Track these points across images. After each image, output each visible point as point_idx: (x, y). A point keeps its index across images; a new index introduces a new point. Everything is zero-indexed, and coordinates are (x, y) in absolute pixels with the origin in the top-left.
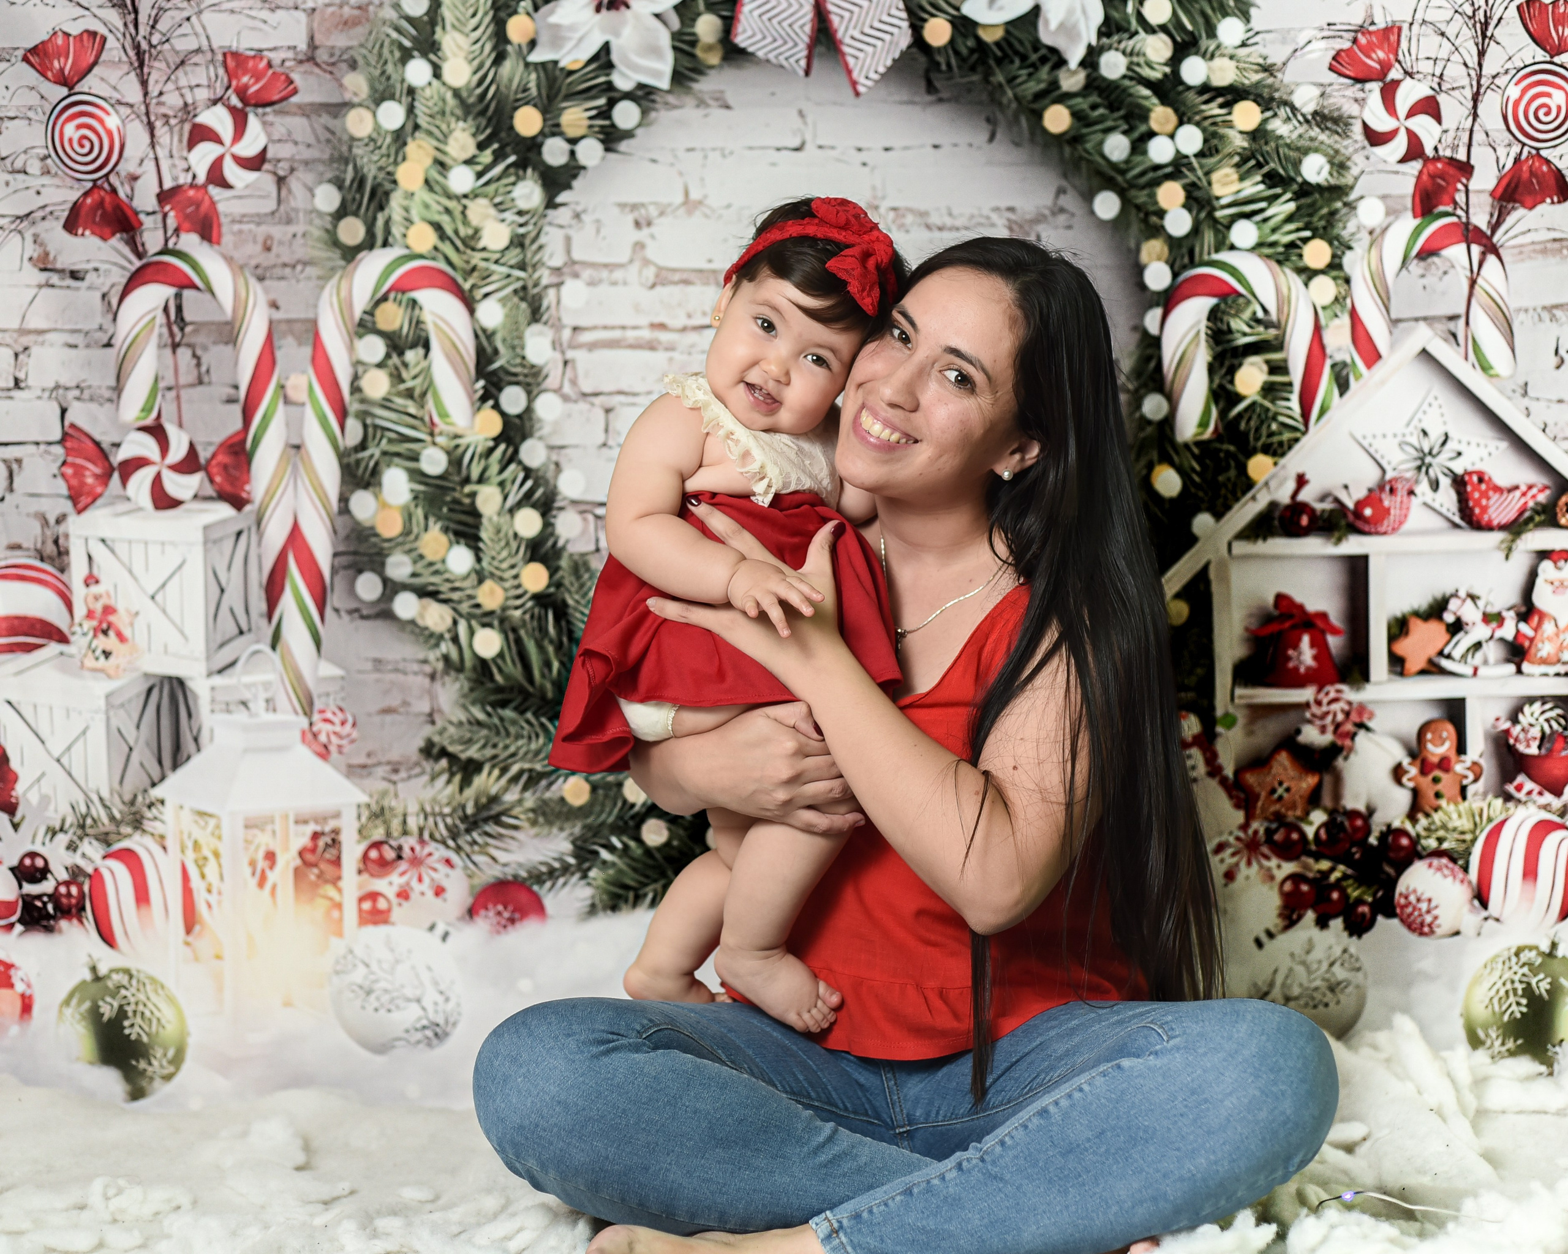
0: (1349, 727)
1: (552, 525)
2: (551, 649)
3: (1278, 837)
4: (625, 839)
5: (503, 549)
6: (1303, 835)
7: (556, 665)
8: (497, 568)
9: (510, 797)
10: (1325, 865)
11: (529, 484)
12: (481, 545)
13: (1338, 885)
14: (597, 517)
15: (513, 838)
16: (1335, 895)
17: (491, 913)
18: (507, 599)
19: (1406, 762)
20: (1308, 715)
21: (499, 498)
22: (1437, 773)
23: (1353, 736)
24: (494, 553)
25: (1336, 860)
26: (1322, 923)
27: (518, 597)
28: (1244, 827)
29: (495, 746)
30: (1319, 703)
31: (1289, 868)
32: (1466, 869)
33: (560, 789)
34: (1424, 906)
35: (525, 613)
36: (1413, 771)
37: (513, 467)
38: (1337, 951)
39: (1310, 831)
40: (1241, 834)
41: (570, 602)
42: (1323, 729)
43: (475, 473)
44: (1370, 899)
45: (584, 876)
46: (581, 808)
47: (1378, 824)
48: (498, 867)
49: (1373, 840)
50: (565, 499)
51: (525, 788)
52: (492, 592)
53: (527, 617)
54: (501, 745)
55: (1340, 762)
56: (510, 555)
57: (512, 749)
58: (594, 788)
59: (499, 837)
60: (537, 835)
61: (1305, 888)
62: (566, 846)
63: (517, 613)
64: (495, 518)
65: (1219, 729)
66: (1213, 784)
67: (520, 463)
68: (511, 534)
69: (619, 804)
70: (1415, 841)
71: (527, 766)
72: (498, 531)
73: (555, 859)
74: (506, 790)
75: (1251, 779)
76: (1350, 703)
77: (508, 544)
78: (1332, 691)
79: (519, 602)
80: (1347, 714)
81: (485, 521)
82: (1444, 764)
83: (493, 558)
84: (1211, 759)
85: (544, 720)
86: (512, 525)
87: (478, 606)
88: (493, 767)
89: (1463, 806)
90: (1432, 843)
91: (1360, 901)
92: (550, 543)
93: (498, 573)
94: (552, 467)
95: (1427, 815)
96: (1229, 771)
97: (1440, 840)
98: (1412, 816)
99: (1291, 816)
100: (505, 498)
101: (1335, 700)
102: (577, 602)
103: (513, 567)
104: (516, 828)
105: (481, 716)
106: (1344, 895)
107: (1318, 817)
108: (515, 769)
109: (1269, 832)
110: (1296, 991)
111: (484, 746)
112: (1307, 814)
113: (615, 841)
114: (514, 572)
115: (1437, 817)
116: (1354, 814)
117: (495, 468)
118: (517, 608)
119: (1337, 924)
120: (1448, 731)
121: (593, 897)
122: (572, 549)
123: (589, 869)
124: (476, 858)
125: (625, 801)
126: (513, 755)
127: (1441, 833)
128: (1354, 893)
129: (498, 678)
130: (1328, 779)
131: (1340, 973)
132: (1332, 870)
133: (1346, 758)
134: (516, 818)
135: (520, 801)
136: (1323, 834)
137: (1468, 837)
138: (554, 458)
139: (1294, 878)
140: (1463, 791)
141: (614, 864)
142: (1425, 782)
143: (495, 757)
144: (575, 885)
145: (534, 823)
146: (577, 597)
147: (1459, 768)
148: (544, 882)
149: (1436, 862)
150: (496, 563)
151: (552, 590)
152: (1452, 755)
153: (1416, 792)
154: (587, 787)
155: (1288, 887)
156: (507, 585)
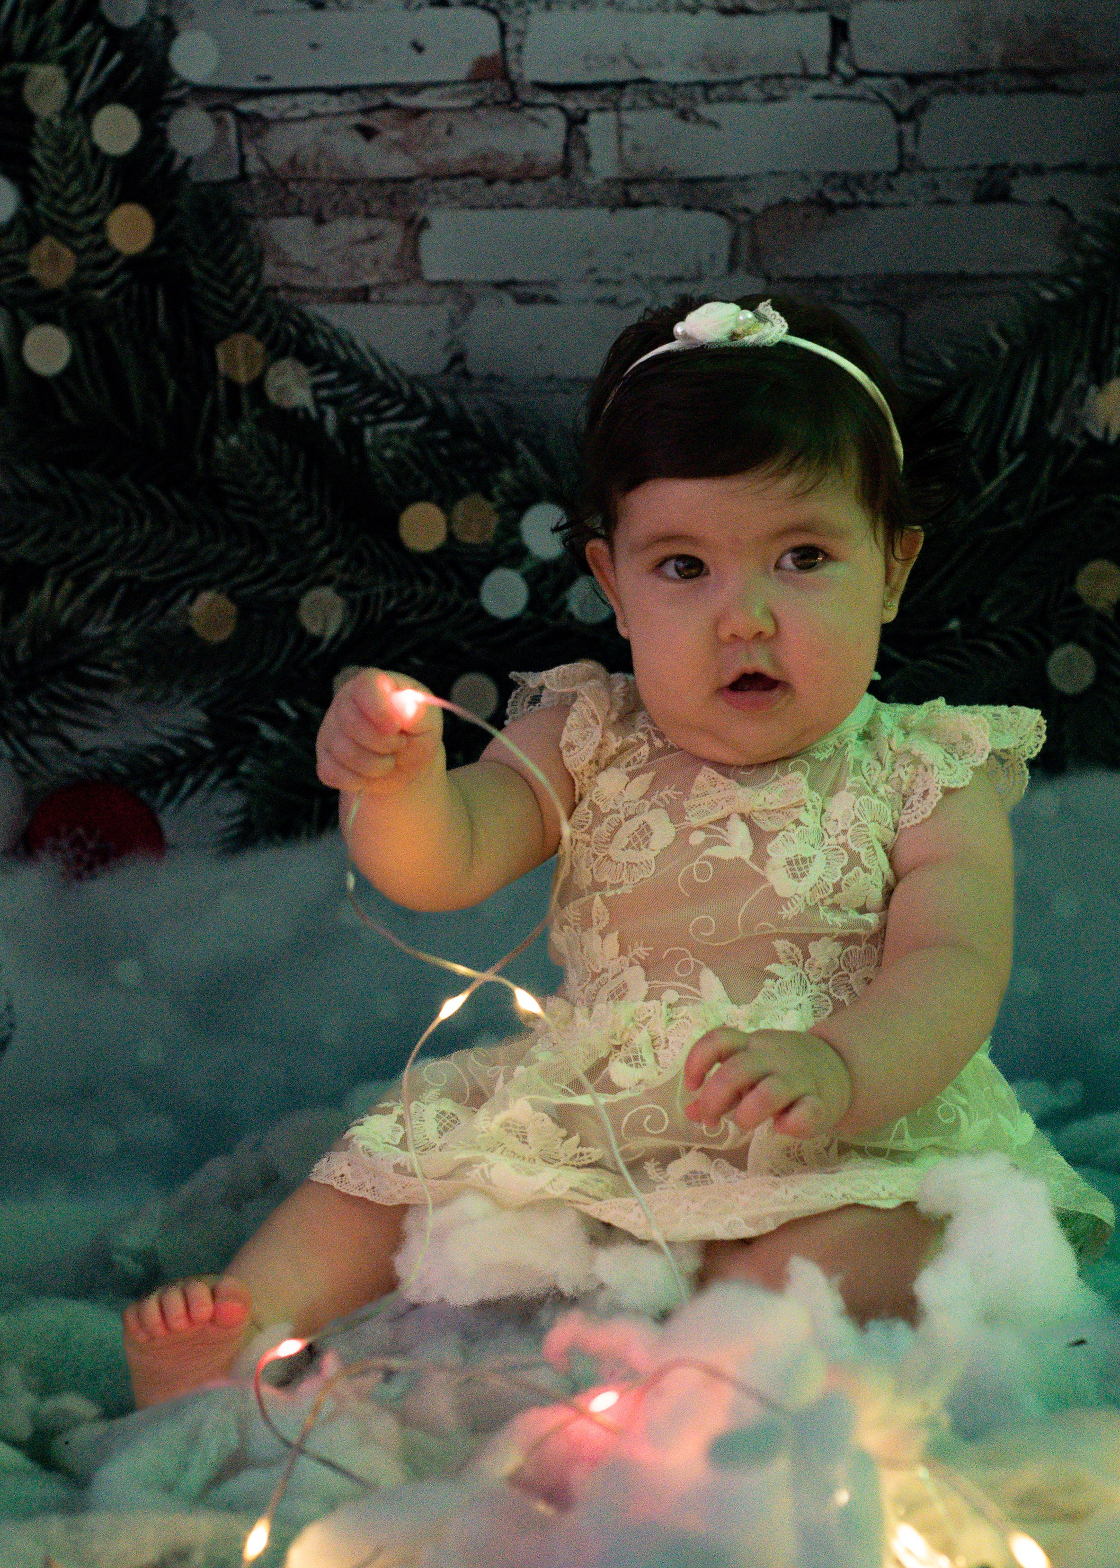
1: (163, 132)
2: (162, 358)
4: (303, 703)
5: (71, 178)
7: (172, 386)
8: (62, 213)
11: (117, 58)
12: (34, 172)
14: (242, 117)
15: (102, 705)
17: (65, 844)
18: (80, 269)
21: (62, 86)
24: (56, 186)
27: (102, 265)
29: (65, 537)
33: (185, 614)
35: (113, 294)
37: (87, 28)
41: (196, 273)
43: (21, 38)
45: (231, 772)
46: (223, 645)
48: (77, 758)
50: (183, 84)
51: (121, 615)
52: (55, 257)
53: (119, 300)
54: (76, 535)
56: (85, 189)
57: (96, 541)
58: (245, 611)
59: (76, 703)
60: (142, 699)
62: (197, 717)
63: (101, 294)
64: (57, 122)
67: (101, 20)
68: (86, 147)
69: (291, 640)
71: (121, 573)
72: (63, 146)
73: (176, 741)
74: (85, 617)
77: (81, 167)
79: (103, 275)
81: (38, 127)
83: (56, 195)
85: (152, 489)
86: (89, 133)
87: (31, 282)
88: (63, 575)
92: (157, 166)
93: (65, 222)
94: (159, 26)
100: (74, 86)
102: (208, 272)
103: (90, 211)
104: (106, 686)
105: (36, 482)
111: (44, 539)
114: (94, 220)
117: (55, 32)
118: (100, 285)
121: (246, 809)
122: (195, 175)
123: (240, 759)
124: (37, 741)
125: (302, 632)
126: (100, 552)
129: (68, 413)
134: (107, 668)
135: (112, 636)
138: (162, 11)
141: (282, 747)
143: (67, 556)
144: (213, 788)
145: (137, 678)
146: (208, 264)
148: (159, 784)
150: (59, 205)
151: (163, 251)
154: (231, 609)
156: (82, 244)
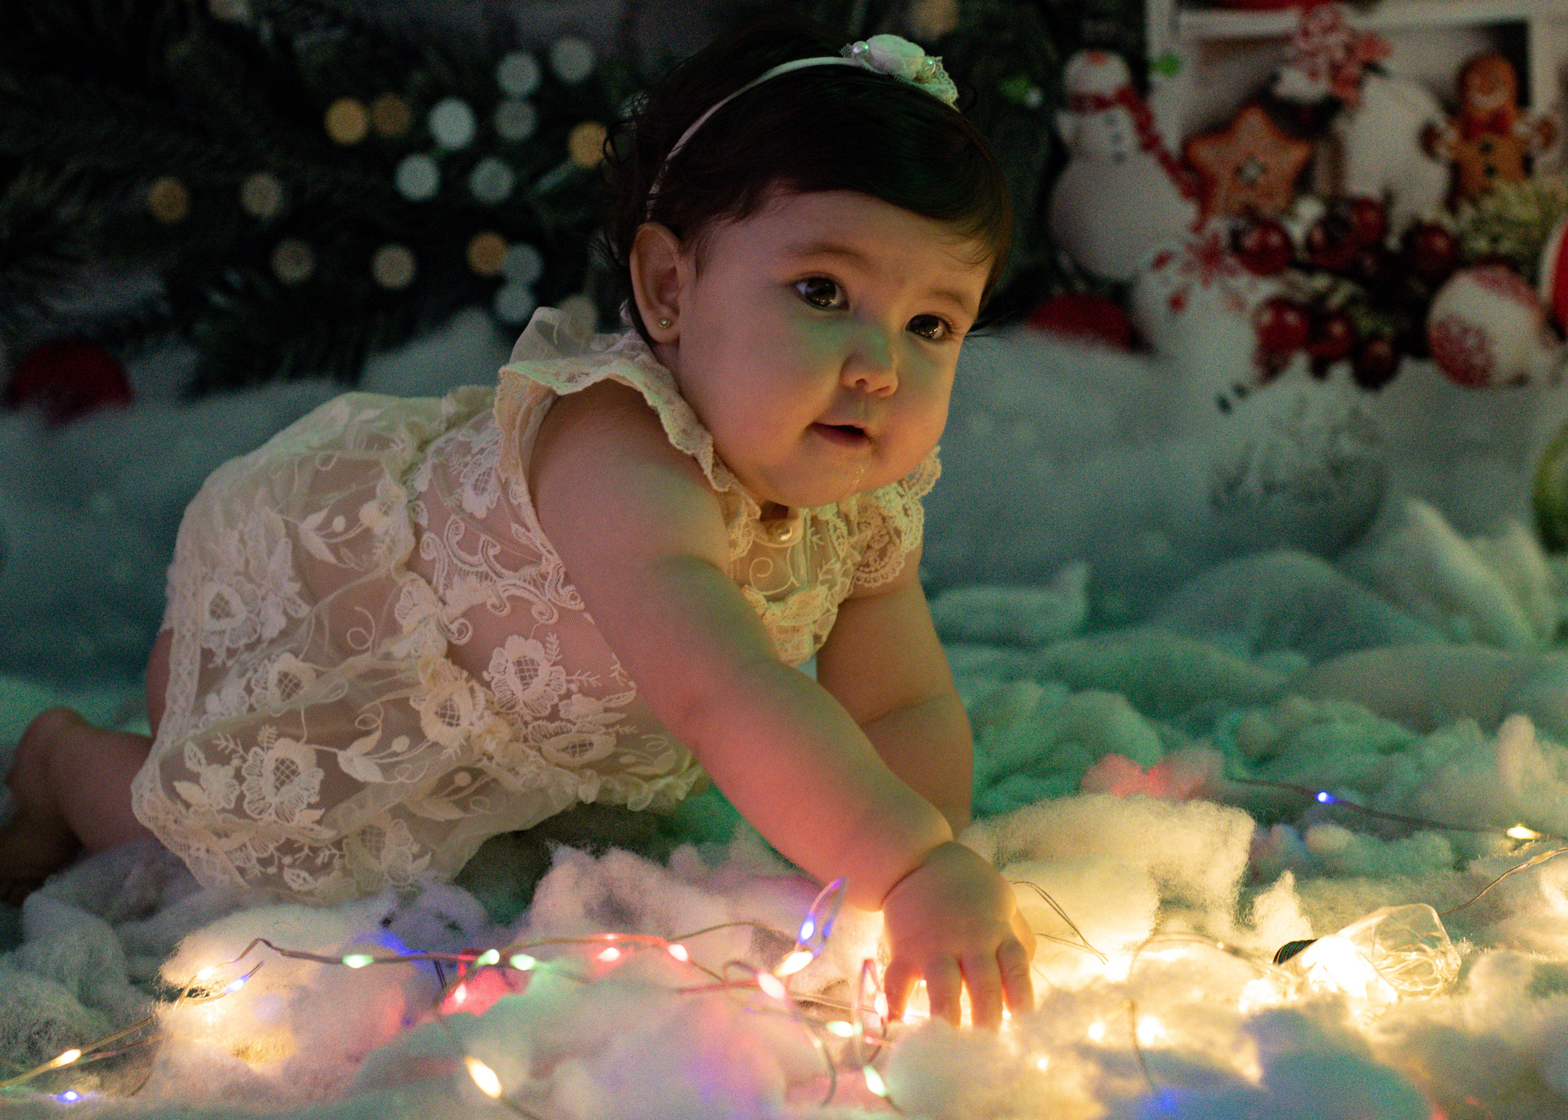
0: (1353, 70)
3: (1250, 241)
4: (248, 273)
6: (1286, 238)
9: (68, 212)
10: (1320, 282)
13: (1342, 313)
16: (1338, 329)
19: (1440, 121)
20: (1289, 52)
22: (1489, 137)
23: (1357, 83)
25: (1339, 273)
26: (1319, 370)
28: (1198, 228)
29: (38, 134)
30: (1306, 33)
31: (1266, 288)
32: (1533, 281)
33: (144, 197)
34: (1471, 342)
36: (1451, 135)
38: (1342, 413)
39: (1297, 231)
40: (1192, 238)
42: (1313, 75)
44: (1388, 330)
45: (186, 333)
47: (1400, 216)
48: (52, 323)
49: (1393, 242)
54: (47, 132)
55: (1341, 125)
57: (65, 137)
58: (195, 195)
61: (1291, 318)
62: (156, 288)
65: (1157, 78)
66: (1149, 164)
70: (1456, 242)
71: (90, 164)
73: (139, 307)
74: (59, 201)
75: (1206, 153)
76: (1354, 33)
78: (1325, 15)
80: (1350, 49)
82: (1498, 123)
84: (1145, 126)
85: (112, 90)
88: (37, 166)
89: (1528, 187)
90: (1481, 245)
91: (1375, 336)
95: (1474, 202)
96: (1172, 141)
97: (1495, 240)
98: (1451, 203)
99: (1268, 209)
101: (1331, 28)
104: (77, 261)
106: (1352, 328)
107: (1309, 210)
108: (72, 167)
109: (1236, 236)
110: (1281, 475)
111: (21, 134)
112: (1291, 202)
113: (234, 278)
115: (1490, 205)
116: (1362, 204)
119: (1341, 373)
120: (1503, 71)
123: (192, 321)
126: (67, 147)
127: (1497, 229)
128: (1366, 323)
130: (1323, 153)
131: (1347, 446)
132: (1332, 290)
133: (1351, 118)
134: (78, 244)
135: (83, 218)
136: (1318, 236)
137: (1536, 234)
139: (1278, 304)
140: (1527, 166)
142: (1470, 152)
144: (172, 348)
145: (105, 252)
147: (1520, 128)
148: (124, 343)
149: (1489, 273)
152: (1511, 109)
153: (1456, 170)
154: (184, 194)
155: (1267, 318)
